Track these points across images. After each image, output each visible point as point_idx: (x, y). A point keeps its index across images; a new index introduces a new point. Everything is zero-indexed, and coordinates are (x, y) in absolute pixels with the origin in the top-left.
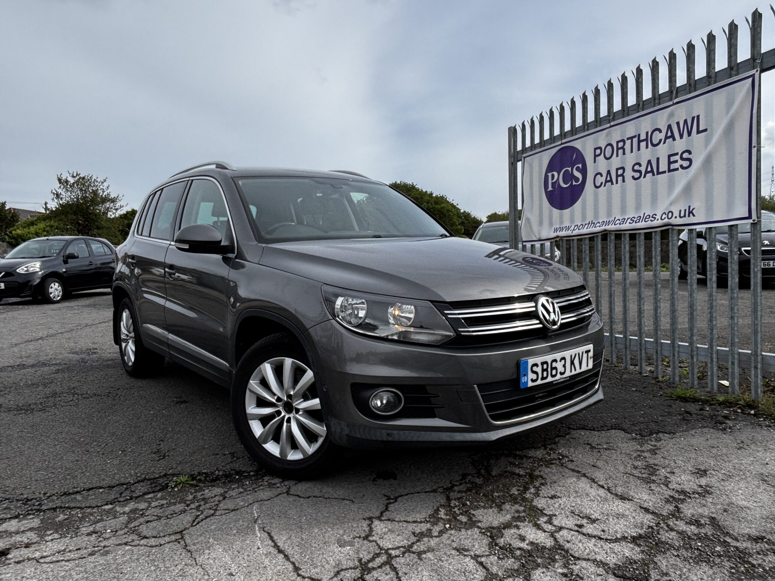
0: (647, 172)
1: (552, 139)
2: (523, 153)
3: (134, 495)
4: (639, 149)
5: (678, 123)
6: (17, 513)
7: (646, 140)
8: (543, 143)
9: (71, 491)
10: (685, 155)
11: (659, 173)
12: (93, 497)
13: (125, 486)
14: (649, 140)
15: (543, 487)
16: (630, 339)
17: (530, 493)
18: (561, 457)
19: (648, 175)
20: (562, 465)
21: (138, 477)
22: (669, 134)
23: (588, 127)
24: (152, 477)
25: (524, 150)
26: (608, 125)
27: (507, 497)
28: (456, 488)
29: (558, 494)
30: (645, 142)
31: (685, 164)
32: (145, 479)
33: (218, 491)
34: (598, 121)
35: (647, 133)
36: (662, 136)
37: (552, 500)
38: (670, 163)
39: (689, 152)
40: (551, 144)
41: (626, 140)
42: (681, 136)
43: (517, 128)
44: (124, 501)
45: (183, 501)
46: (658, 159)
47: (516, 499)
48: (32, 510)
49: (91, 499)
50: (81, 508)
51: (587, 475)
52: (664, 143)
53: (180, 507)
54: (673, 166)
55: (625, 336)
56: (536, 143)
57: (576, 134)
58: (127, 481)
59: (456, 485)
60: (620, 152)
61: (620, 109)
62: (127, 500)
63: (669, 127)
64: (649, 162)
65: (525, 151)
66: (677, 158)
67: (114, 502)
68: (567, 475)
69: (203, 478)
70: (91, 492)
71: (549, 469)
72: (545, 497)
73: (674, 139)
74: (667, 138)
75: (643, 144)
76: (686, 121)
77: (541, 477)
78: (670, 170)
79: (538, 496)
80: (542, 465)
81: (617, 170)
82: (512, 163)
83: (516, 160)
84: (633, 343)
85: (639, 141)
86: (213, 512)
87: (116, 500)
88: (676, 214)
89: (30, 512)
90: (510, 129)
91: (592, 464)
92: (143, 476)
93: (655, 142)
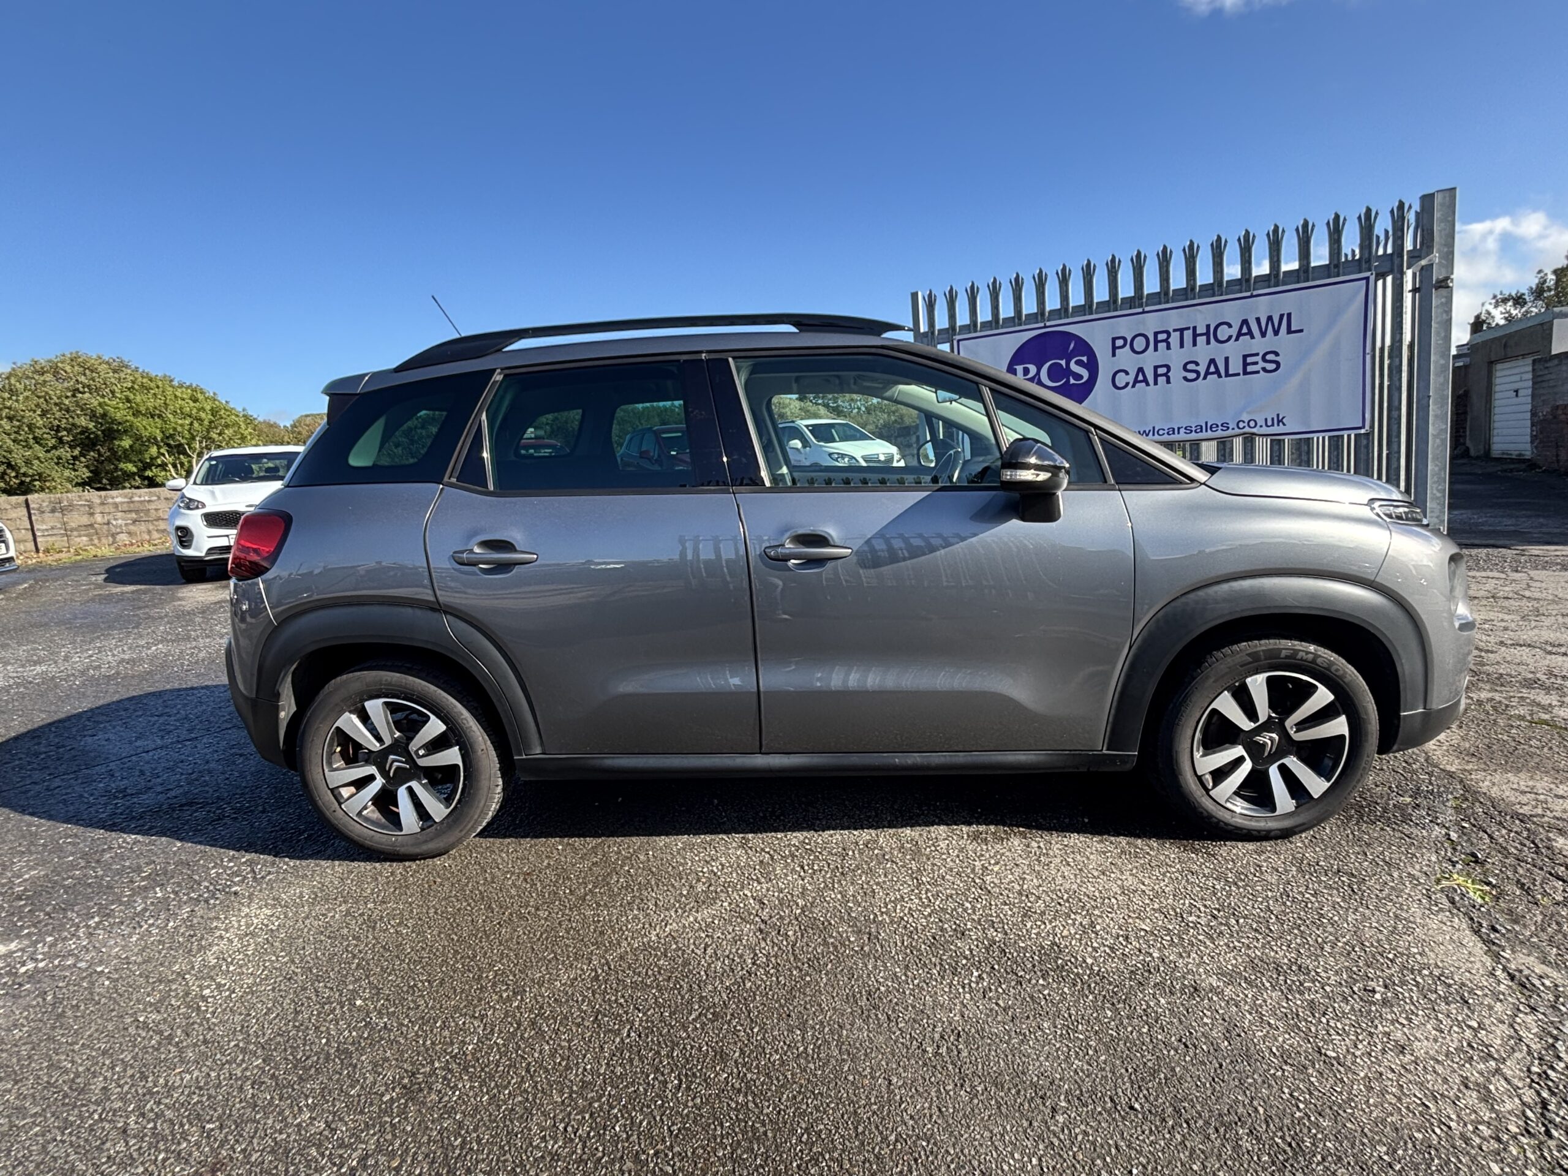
1: (1021, 318)
4: (1195, 344)
7: (1207, 334)
8: (999, 323)
10: (1269, 357)
11: (1227, 375)
19: (1209, 377)
22: (1245, 330)
23: (1096, 308)
25: (955, 329)
26: (1140, 310)
30: (1204, 337)
31: (1273, 366)
34: (1117, 302)
35: (1208, 326)
36: (1234, 332)
38: (1245, 365)
39: (1277, 354)
40: (1018, 325)
41: (1171, 331)
42: (1263, 334)
46: (1227, 359)
52: (1237, 339)
54: (1250, 369)
56: (981, 321)
57: (1072, 316)
60: (1162, 346)
63: (1245, 322)
64: (1212, 361)
65: (955, 332)
66: (1258, 359)
73: (1252, 337)
74: (1240, 334)
75: (1201, 340)
76: (1270, 318)
78: (1245, 373)
81: (1156, 368)
85: (1195, 335)
88: (1261, 422)
93: (1222, 337)
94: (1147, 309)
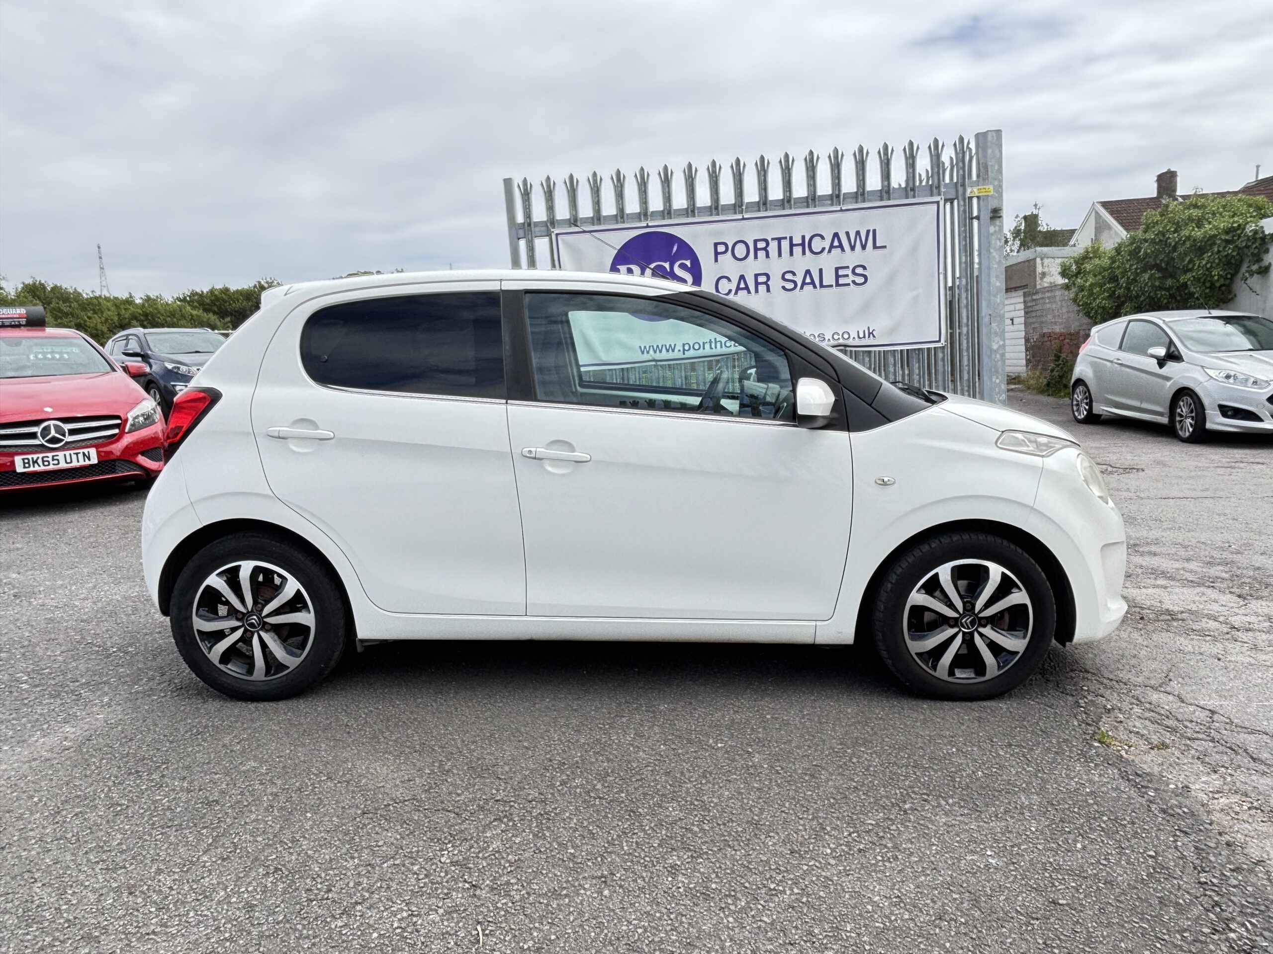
0: (804, 283)
1: (625, 216)
2: (551, 227)
4: (791, 254)
5: (848, 234)
7: (803, 244)
8: (601, 219)
10: (859, 271)
11: (822, 286)
14: (806, 245)
19: (805, 287)
22: (836, 243)
23: (698, 212)
26: (740, 217)
30: (800, 249)
31: (860, 280)
34: (718, 208)
35: (803, 237)
36: (827, 244)
38: (838, 277)
39: (864, 268)
40: (621, 222)
41: (770, 240)
42: (853, 248)
46: (821, 271)
52: (830, 251)
54: (841, 281)
56: (582, 216)
57: (676, 218)
60: (761, 254)
61: (756, 200)
63: (836, 235)
64: (808, 272)
65: (556, 225)
66: (849, 272)
73: (843, 250)
74: (832, 247)
75: (798, 250)
76: (858, 233)
78: (838, 285)
81: (756, 276)
82: (519, 236)
83: (529, 233)
85: (792, 246)
88: (854, 334)
93: (816, 248)
94: (747, 216)
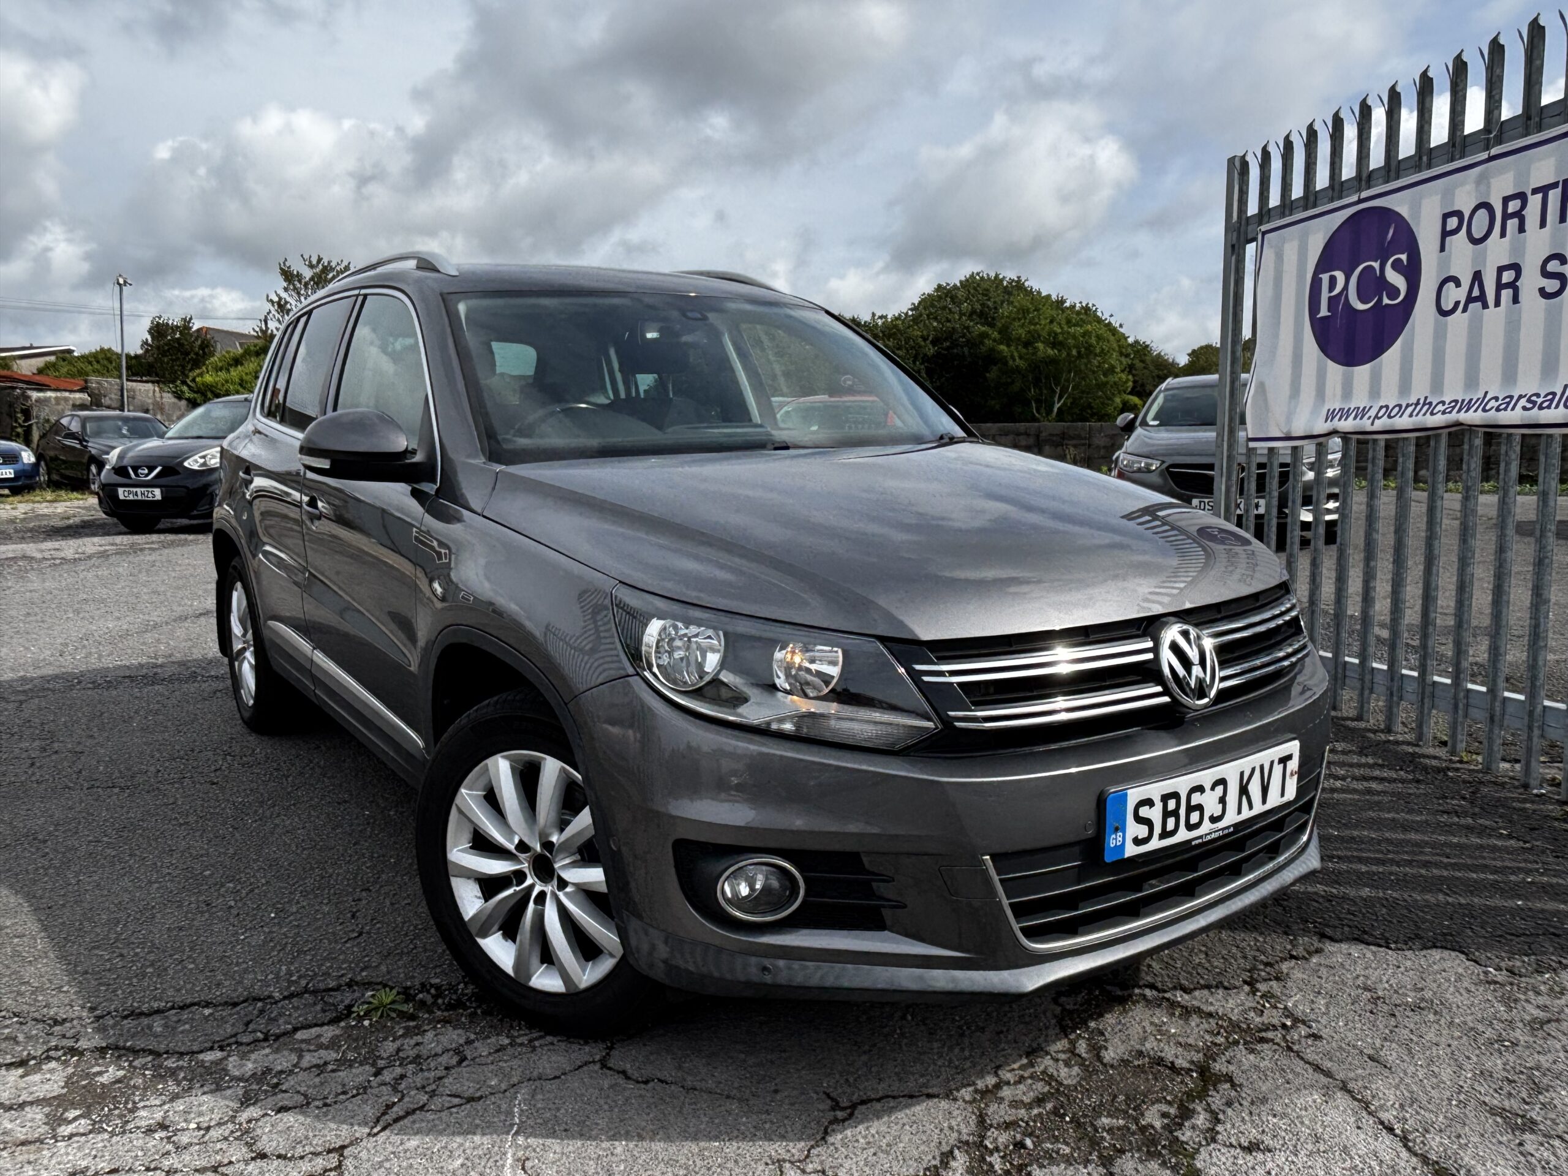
1: (1337, 187)
2: (1260, 223)
3: (275, 1030)
6: (25, 1053)
8: (1312, 198)
9: (145, 1008)
12: (187, 1027)
13: (260, 1004)
15: (1229, 1111)
16: (1505, 699)
17: (1193, 1127)
18: (1289, 1023)
20: (1290, 1049)
21: (291, 983)
23: (1430, 160)
24: (322, 986)
25: (1265, 213)
26: (1484, 156)
27: (1133, 1134)
28: (1006, 1092)
29: (1268, 1141)
32: (306, 990)
33: (453, 1036)
34: (1459, 143)
37: (1249, 1158)
40: (1332, 200)
43: (1250, 158)
44: (248, 1044)
45: (371, 1058)
47: (1154, 1142)
48: (56, 1048)
49: (182, 1032)
50: (157, 1054)
51: (1350, 1086)
53: (360, 1074)
55: (1492, 691)
56: (1293, 197)
57: (1397, 178)
58: (266, 993)
59: (1008, 1083)
61: (1520, 111)
62: (257, 1041)
65: (1265, 219)
67: (229, 1045)
68: (1298, 1082)
69: (429, 1000)
70: (185, 1015)
71: (1252, 1057)
72: (1231, 1145)
77: (1229, 1079)
79: (1214, 1140)
80: (1236, 1043)
82: (1233, 246)
83: (1242, 239)
84: (1510, 709)
86: (425, 1098)
87: (233, 1040)
89: (52, 1053)
90: (1231, 161)
91: (1371, 1052)
92: (303, 982)
94: (1494, 151)
